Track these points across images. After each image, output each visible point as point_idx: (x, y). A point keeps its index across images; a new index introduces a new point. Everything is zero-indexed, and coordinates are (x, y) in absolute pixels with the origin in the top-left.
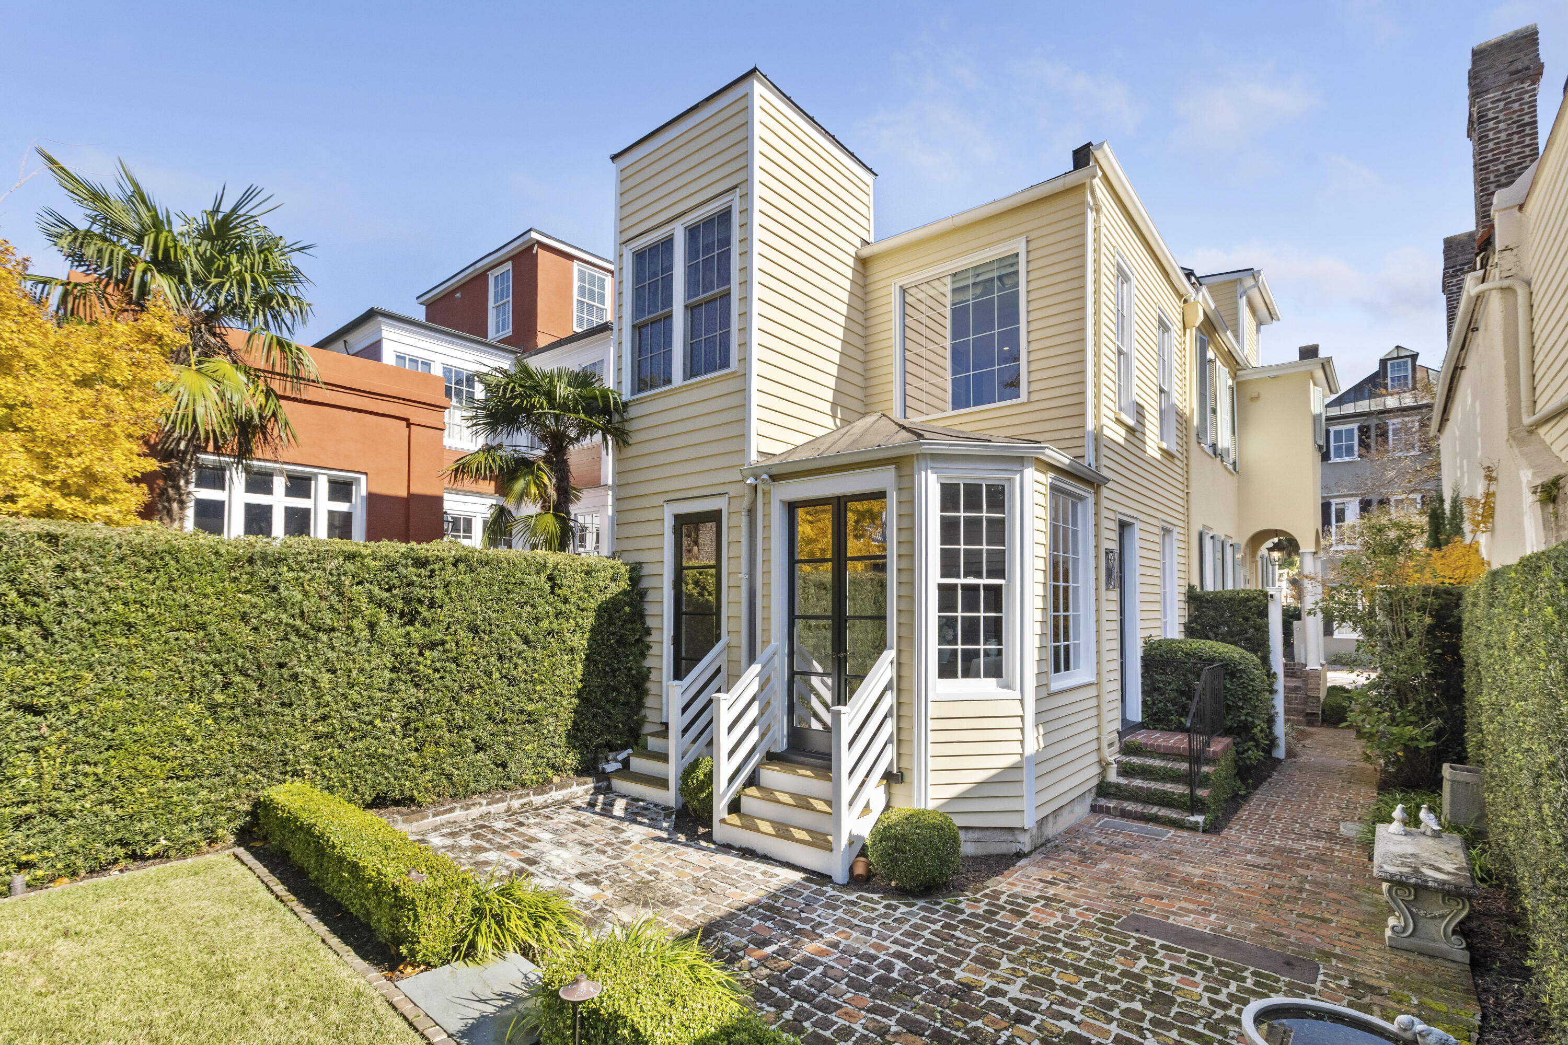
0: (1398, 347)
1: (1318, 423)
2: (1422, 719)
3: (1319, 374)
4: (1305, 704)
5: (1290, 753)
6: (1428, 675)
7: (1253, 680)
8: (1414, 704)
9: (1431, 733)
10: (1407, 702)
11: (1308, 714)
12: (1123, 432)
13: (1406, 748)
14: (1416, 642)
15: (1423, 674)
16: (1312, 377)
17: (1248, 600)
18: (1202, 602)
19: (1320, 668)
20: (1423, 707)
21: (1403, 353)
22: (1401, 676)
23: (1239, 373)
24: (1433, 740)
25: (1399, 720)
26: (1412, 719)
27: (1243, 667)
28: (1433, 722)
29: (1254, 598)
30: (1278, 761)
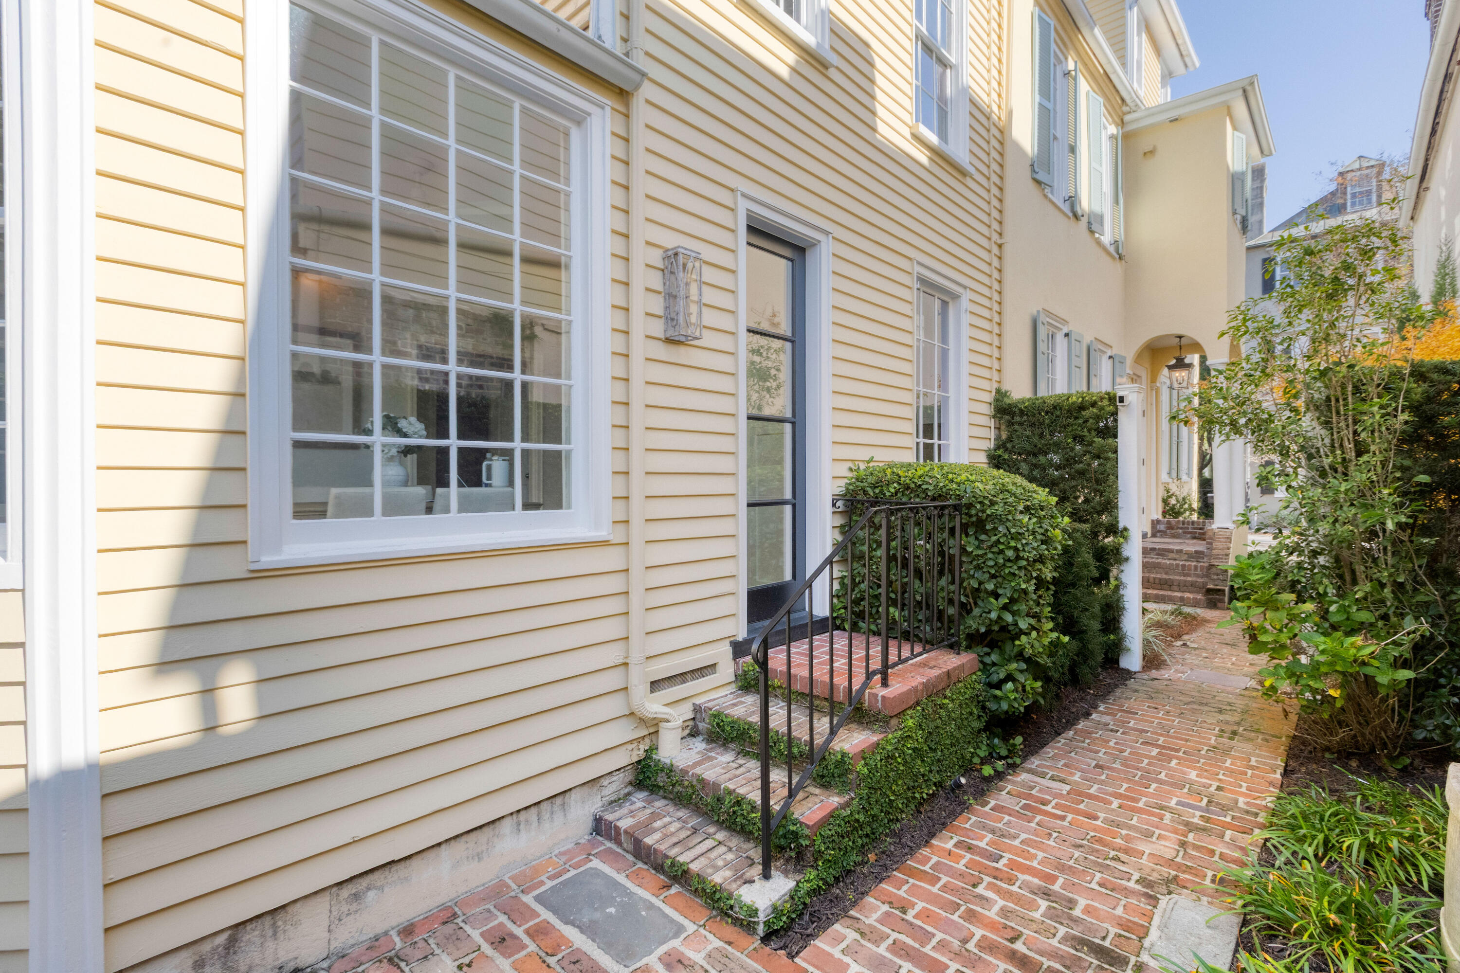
0: (1360, 157)
1: (1238, 184)
2: (1385, 617)
3: (1240, 109)
4: (1207, 576)
5: (1152, 661)
6: (1399, 525)
7: (1018, 536)
8: (1367, 587)
9: (1405, 651)
10: (1355, 582)
11: (1209, 591)
12: (790, 56)
13: (1347, 679)
14: (1377, 460)
15: (1390, 525)
16: (1230, 114)
17: (1082, 407)
18: (1013, 415)
19: (1231, 526)
20: (1387, 591)
21: (1365, 164)
22: (1342, 530)
23: (1127, 118)
24: (1405, 664)
25: (1334, 619)
26: (1365, 616)
27: (999, 509)
28: (1409, 624)
29: (1094, 404)
30: (1128, 674)
